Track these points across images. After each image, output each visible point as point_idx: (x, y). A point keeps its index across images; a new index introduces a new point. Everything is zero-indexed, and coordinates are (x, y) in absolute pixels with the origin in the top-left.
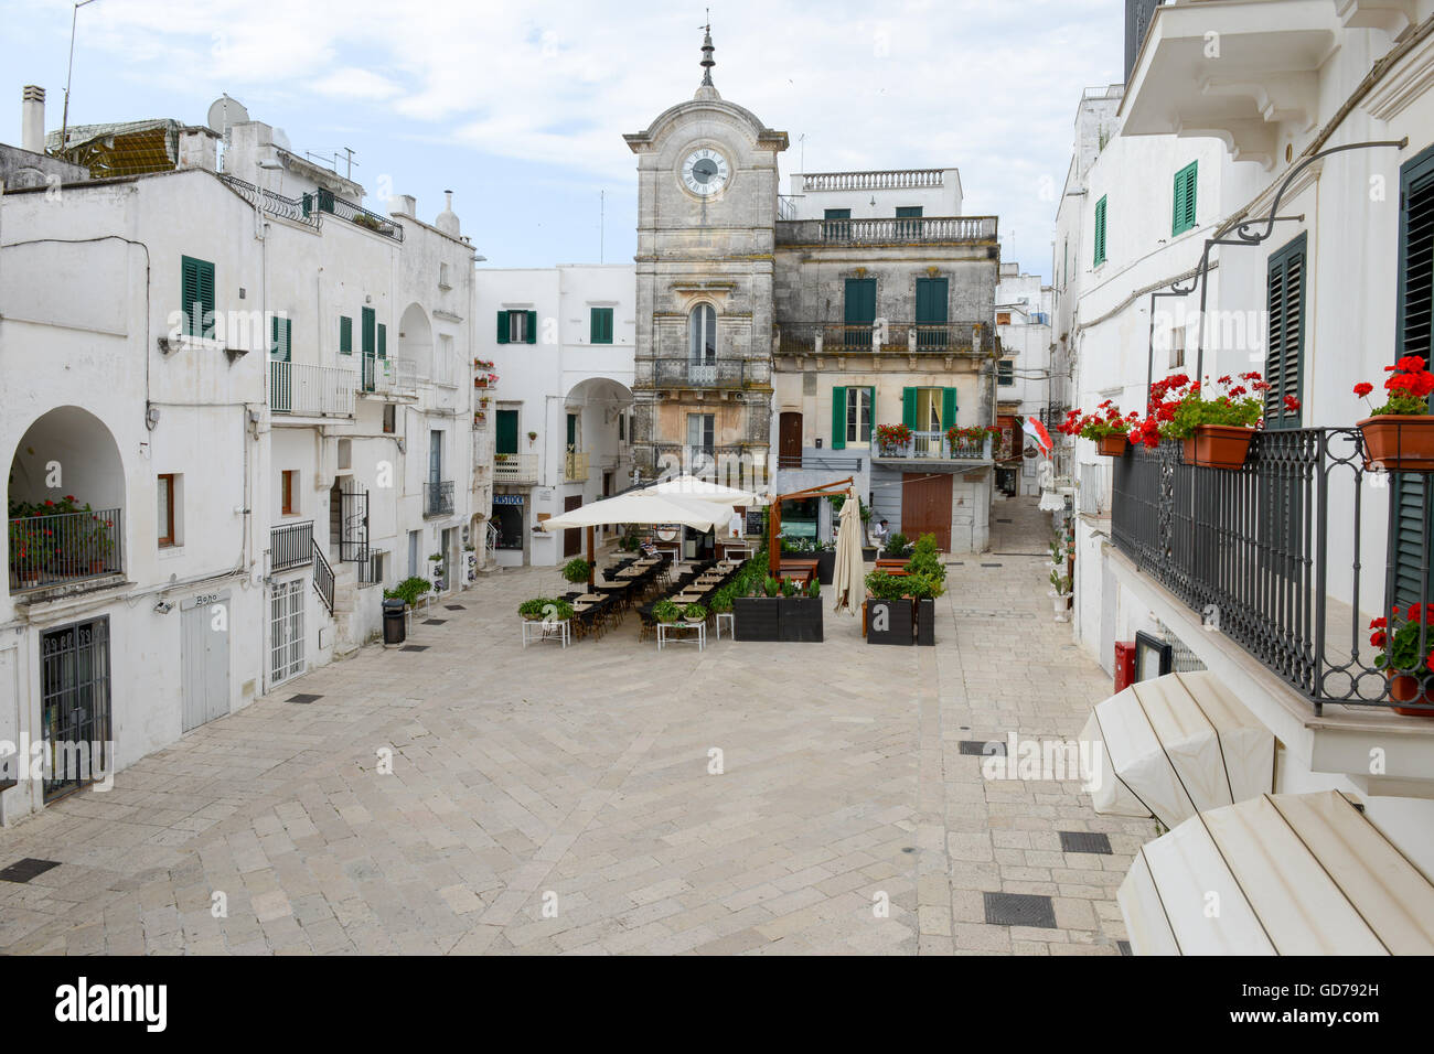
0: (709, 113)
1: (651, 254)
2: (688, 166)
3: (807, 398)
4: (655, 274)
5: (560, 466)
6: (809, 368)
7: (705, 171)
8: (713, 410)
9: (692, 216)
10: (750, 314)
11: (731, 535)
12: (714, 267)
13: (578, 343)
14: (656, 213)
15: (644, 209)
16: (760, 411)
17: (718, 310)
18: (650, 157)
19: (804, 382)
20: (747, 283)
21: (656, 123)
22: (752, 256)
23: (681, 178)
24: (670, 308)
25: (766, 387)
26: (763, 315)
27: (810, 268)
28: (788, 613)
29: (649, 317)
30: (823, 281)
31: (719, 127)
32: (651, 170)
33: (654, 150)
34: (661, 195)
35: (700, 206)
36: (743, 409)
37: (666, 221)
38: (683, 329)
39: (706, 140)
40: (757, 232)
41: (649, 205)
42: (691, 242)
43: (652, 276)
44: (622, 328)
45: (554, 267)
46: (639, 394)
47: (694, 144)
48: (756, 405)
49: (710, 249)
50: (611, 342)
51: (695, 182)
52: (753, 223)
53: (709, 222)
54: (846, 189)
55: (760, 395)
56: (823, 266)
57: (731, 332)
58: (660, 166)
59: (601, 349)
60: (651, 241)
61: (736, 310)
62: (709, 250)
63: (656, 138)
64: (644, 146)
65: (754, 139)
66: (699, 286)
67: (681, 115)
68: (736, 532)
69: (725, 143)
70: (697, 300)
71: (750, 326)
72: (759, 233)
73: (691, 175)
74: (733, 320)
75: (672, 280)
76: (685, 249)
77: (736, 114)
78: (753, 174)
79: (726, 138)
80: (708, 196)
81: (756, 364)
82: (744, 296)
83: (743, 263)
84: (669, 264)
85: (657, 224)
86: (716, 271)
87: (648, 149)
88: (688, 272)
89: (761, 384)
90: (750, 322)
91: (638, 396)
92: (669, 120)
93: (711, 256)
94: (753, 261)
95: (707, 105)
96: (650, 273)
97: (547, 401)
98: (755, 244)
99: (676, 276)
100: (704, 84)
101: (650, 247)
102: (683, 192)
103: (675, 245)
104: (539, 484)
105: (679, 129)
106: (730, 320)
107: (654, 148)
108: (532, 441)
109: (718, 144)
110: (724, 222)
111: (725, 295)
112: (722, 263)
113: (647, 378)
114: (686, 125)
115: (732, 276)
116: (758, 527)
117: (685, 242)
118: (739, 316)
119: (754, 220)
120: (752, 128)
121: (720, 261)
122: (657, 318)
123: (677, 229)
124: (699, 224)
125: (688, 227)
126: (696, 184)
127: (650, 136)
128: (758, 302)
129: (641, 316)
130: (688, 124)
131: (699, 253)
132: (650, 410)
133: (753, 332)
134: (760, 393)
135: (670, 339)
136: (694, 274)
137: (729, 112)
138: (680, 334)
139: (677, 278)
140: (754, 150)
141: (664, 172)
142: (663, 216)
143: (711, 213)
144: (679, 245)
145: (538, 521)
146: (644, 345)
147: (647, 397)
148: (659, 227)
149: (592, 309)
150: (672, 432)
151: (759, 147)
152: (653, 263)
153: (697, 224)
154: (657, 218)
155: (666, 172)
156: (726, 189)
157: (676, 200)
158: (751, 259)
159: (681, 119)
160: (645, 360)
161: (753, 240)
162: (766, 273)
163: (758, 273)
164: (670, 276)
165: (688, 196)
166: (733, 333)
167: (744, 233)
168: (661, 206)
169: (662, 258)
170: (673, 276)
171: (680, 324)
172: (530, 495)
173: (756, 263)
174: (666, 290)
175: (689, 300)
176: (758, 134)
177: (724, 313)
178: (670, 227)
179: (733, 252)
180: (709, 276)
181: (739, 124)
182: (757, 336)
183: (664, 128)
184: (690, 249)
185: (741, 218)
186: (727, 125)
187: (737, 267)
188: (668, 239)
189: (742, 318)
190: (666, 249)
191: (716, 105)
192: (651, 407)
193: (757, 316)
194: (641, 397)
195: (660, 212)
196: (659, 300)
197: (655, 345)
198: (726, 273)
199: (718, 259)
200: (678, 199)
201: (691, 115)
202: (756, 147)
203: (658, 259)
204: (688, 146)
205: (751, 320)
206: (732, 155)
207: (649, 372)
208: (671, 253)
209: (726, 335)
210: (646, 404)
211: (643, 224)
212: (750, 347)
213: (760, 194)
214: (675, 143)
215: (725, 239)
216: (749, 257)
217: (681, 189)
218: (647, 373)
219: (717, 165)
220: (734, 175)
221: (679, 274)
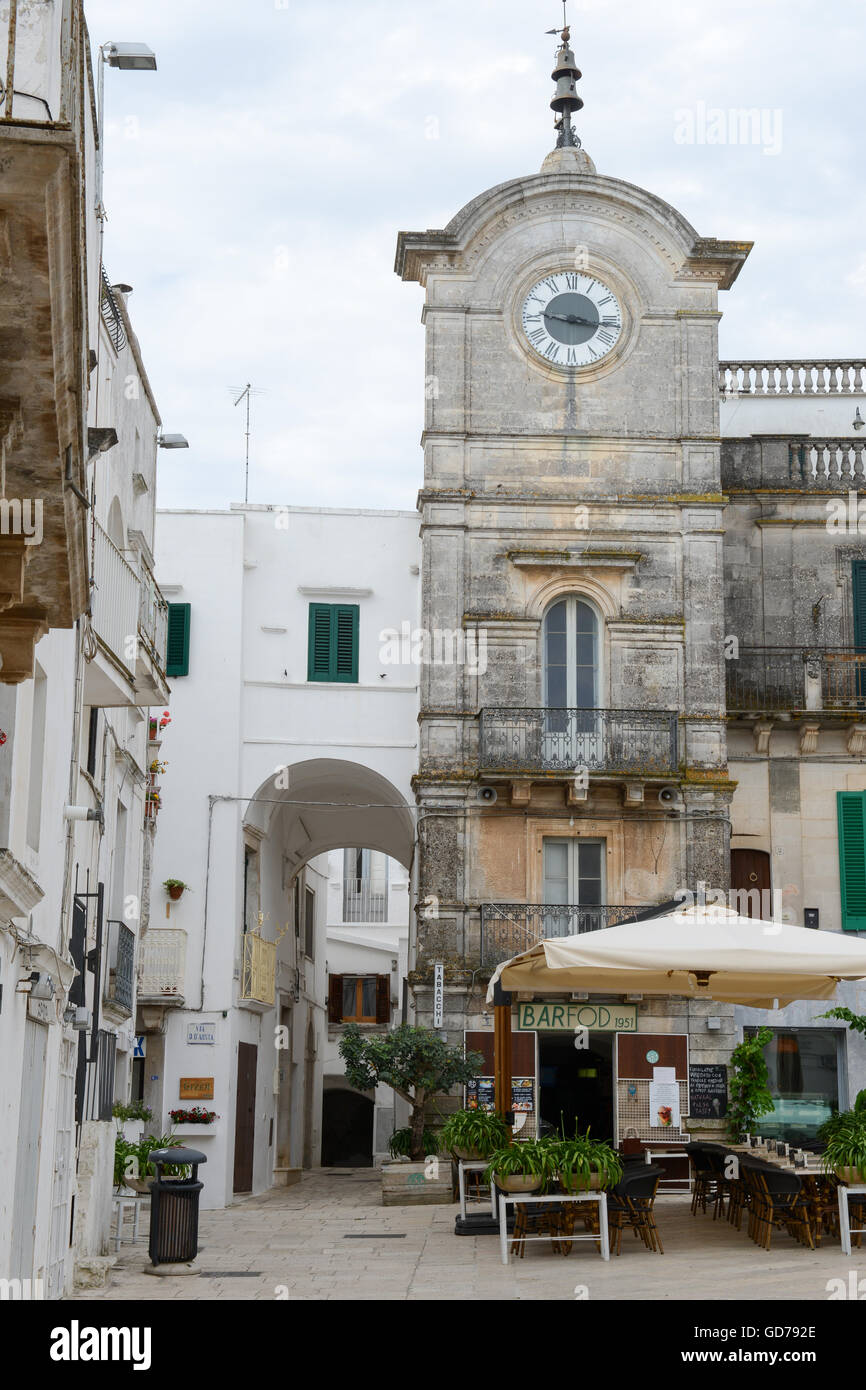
0: (583, 201)
1: (457, 485)
2: (535, 308)
3: (781, 819)
4: (466, 528)
6: (783, 749)
7: (574, 319)
8: (601, 828)
9: (547, 409)
10: (680, 619)
11: (655, 1120)
12: (597, 517)
13: (279, 679)
14: (466, 400)
16: (709, 832)
17: (607, 608)
18: (446, 282)
19: (772, 783)
20: (671, 554)
21: (470, 213)
22: (680, 498)
23: (521, 329)
24: (498, 603)
25: (719, 777)
26: (703, 624)
27: (774, 537)
29: (454, 621)
30: (802, 565)
31: (600, 229)
32: (455, 310)
33: (463, 270)
34: (477, 364)
35: (562, 391)
36: (670, 827)
37: (489, 417)
38: (529, 648)
39: (572, 255)
40: (688, 447)
41: (450, 383)
42: (543, 463)
43: (461, 533)
45: (227, 509)
46: (432, 791)
47: (547, 262)
48: (701, 819)
49: (587, 480)
50: (355, 680)
51: (550, 339)
52: (678, 427)
53: (583, 423)
55: (710, 796)
56: (801, 534)
57: (637, 659)
58: (475, 304)
59: (333, 696)
60: (457, 460)
61: (647, 611)
62: (585, 482)
64: (442, 260)
65: (680, 256)
66: (567, 556)
67: (522, 200)
68: (666, 1114)
69: (615, 264)
70: (559, 588)
71: (680, 646)
72: (693, 449)
73: (542, 324)
74: (643, 631)
75: (502, 543)
76: (532, 479)
77: (644, 202)
78: (676, 328)
79: (617, 252)
80: (579, 369)
81: (696, 728)
82: (664, 582)
83: (660, 512)
84: (497, 508)
85: (468, 424)
86: (600, 526)
87: (448, 266)
88: (540, 527)
89: (711, 770)
90: (679, 637)
91: (430, 797)
92: (498, 208)
93: (592, 495)
94: (681, 508)
95: (580, 182)
96: (455, 527)
97: (211, 809)
98: (686, 472)
99: (512, 535)
100: (560, 143)
101: (454, 471)
102: (525, 359)
103: (508, 470)
104: (188, 1005)
105: (516, 230)
106: (634, 631)
107: (464, 266)
108: (170, 901)
109: (597, 264)
110: (616, 425)
111: (621, 578)
112: (613, 511)
113: (451, 757)
114: (530, 223)
115: (635, 538)
116: (716, 1101)
117: (530, 463)
118: (656, 623)
119: (681, 424)
120: (676, 232)
121: (609, 507)
122: (474, 624)
123: (513, 436)
124: (562, 428)
125: (537, 432)
126: (552, 345)
127: (459, 237)
128: (696, 594)
129: (434, 619)
130: (536, 221)
131: (562, 486)
132: (457, 828)
133: (688, 658)
134: (709, 791)
135: (502, 672)
136: (552, 531)
137: (626, 199)
138: (523, 659)
139: (515, 541)
140: (675, 280)
141: (482, 317)
142: (482, 408)
143: (588, 405)
144: (518, 469)
145: (181, 1098)
146: (442, 684)
147: (453, 797)
148: (473, 430)
149: (311, 604)
150: (510, 879)
151: (690, 273)
152: (461, 506)
153: (557, 427)
154: (468, 412)
155: (488, 317)
156: (619, 356)
157: (509, 374)
158: (677, 503)
159: (521, 209)
160: (446, 714)
161: (679, 464)
162: (711, 533)
163: (695, 533)
164: (497, 535)
165: (536, 368)
166: (643, 660)
167: (659, 449)
168: (477, 386)
169: (483, 495)
170: (505, 535)
171: (523, 638)
172: (164, 1034)
173: (687, 512)
174: (490, 564)
175: (542, 586)
176: (692, 245)
177: (622, 616)
178: (498, 431)
179: (637, 486)
180: (585, 538)
181: (646, 225)
182: (697, 666)
183: (485, 225)
184: (544, 479)
185: (653, 418)
186: (615, 226)
187: (645, 519)
188: (493, 456)
189: (662, 628)
190: (488, 478)
191: (600, 182)
192: (460, 822)
193: (696, 623)
194: (437, 797)
195: (474, 400)
196: (475, 586)
197: (467, 684)
198: (623, 532)
199: (604, 502)
200: (513, 372)
201: (541, 204)
202: (682, 273)
203: (472, 498)
204: (534, 266)
205: (682, 633)
206: (630, 287)
207: (454, 743)
208: (499, 486)
209: (627, 664)
210: (450, 814)
211: (436, 421)
212: (681, 691)
213: (693, 368)
214: (506, 259)
215: (618, 461)
216: (674, 498)
217: (520, 354)
218: (451, 746)
219: (599, 309)
220: (636, 329)
221: (520, 530)
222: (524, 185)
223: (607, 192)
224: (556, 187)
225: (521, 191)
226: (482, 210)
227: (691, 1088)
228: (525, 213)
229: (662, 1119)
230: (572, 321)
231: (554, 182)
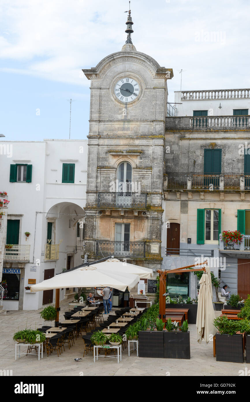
0: (130, 58)
1: (96, 134)
2: (118, 87)
3: (183, 215)
5: (42, 251)
6: (184, 198)
8: (129, 221)
9: (120, 114)
10: (151, 168)
11: (139, 293)
12: (131, 142)
13: (55, 182)
14: (100, 112)
15: (92, 110)
16: (156, 222)
17: (133, 165)
18: (97, 82)
19: (181, 206)
20: (150, 151)
21: (101, 63)
22: (152, 136)
23: (114, 93)
24: (106, 164)
25: (160, 209)
26: (158, 169)
27: (185, 143)
28: (170, 341)
29: (95, 169)
30: (192, 150)
31: (135, 66)
32: (97, 89)
33: (99, 78)
34: (103, 103)
35: (124, 109)
36: (146, 221)
37: (105, 117)
38: (113, 176)
39: (127, 73)
41: (96, 107)
42: (118, 128)
44: (80, 175)
45: (43, 141)
46: (88, 211)
47: (121, 75)
48: (154, 219)
49: (129, 132)
50: (73, 182)
51: (121, 95)
52: (153, 118)
53: (129, 117)
54: (205, 100)
55: (156, 213)
56: (192, 142)
58: (102, 87)
59: (68, 186)
60: (96, 127)
61: (143, 166)
62: (129, 133)
63: (100, 72)
64: (94, 76)
65: (154, 73)
66: (123, 152)
67: (114, 59)
68: (142, 292)
69: (138, 75)
70: (121, 160)
71: (151, 175)
72: (156, 123)
73: (119, 92)
74: (141, 171)
75: (108, 149)
76: (116, 132)
77: (144, 59)
78: (153, 91)
79: (139, 72)
80: (128, 103)
81: (154, 196)
82: (148, 158)
83: (148, 140)
84: (106, 140)
85: (100, 118)
86: (132, 144)
87: (96, 77)
88: (117, 144)
89: (157, 207)
90: (151, 172)
91: (87, 213)
92: (107, 62)
93: (130, 136)
94: (153, 139)
95: (128, 54)
96: (96, 145)
97: (36, 215)
98: (154, 130)
99: (110, 147)
100: (127, 42)
101: (96, 130)
102: (115, 101)
103: (110, 130)
104: (30, 262)
105: (113, 67)
106: (139, 171)
107: (99, 77)
108: (27, 237)
109: (134, 75)
110: (137, 118)
111: (137, 157)
112: (135, 140)
113: (93, 203)
114: (117, 65)
115: (141, 147)
116: (154, 289)
117: (115, 128)
118: (145, 169)
119: (153, 117)
120: (153, 66)
121: (134, 139)
122: (99, 170)
123: (111, 121)
124: (123, 119)
125: (117, 120)
126: (122, 97)
127: (97, 70)
128: (155, 161)
129: (90, 168)
130: (118, 64)
131: (123, 134)
132: (94, 221)
133: (153, 178)
134: (156, 212)
135: (106, 181)
136: (120, 145)
137: (140, 58)
138: (112, 178)
139: (111, 148)
140: (154, 79)
141: (104, 90)
142: (104, 114)
143: (130, 113)
144: (112, 130)
145: (28, 284)
146: (92, 185)
147: (93, 213)
148: (101, 120)
149: (63, 164)
150: (107, 233)
151: (157, 77)
152: (97, 140)
153: (122, 118)
154: (100, 115)
155: (106, 90)
156: (138, 99)
157: (111, 105)
158: (151, 138)
159: (114, 61)
160: (92, 192)
161: (153, 127)
162: (160, 145)
163: (156, 146)
164: (106, 147)
165: (117, 103)
166: (141, 178)
167: (148, 124)
168: (103, 108)
169: (103, 137)
170: (108, 147)
171: (112, 173)
172: (25, 268)
173: (154, 140)
174: (105, 154)
175: (117, 160)
176: (156, 70)
177: (137, 167)
178: (107, 120)
179: (142, 134)
180: (128, 147)
181: (146, 65)
182: (155, 180)
183: (105, 66)
184: (118, 132)
185: (146, 115)
186: (139, 65)
187: (144, 142)
188: (106, 126)
189: (146, 170)
190: (105, 132)
191: (133, 54)
192: (95, 219)
193: (155, 169)
194: (89, 213)
195: (102, 112)
196: (101, 160)
197: (98, 184)
198: (138, 145)
199: (133, 138)
200: (112, 105)
201: (119, 59)
202: (155, 77)
203: (100, 137)
204: (118, 76)
205: (151, 171)
206: (142, 81)
207: (94, 199)
208: (107, 134)
209: (137, 179)
210: (92, 217)
211: (92, 118)
212: (151, 186)
213: (157, 102)
214: (111, 74)
215: (137, 127)
216: (151, 136)
217: (114, 100)
218: (93, 200)
219: (134, 87)
220: (143, 92)
221: (112, 145)
222: (114, 56)
223: (135, 56)
224: (122, 55)
225: (113, 57)
226: (103, 63)
227: (148, 285)
228: (115, 62)
229: (141, 293)
230: (127, 90)
231: (122, 54)
